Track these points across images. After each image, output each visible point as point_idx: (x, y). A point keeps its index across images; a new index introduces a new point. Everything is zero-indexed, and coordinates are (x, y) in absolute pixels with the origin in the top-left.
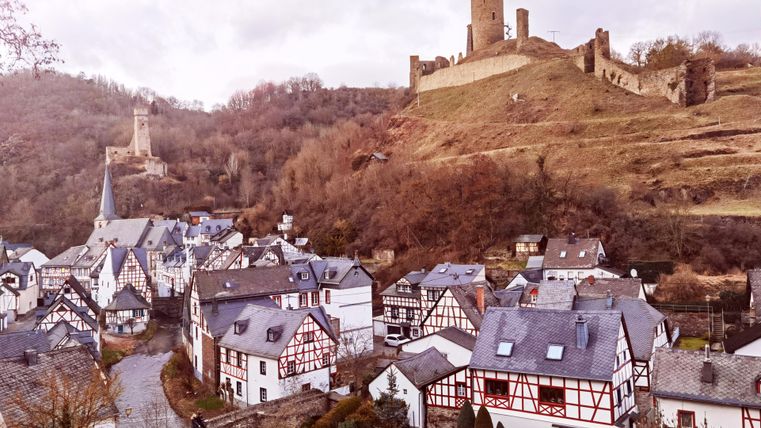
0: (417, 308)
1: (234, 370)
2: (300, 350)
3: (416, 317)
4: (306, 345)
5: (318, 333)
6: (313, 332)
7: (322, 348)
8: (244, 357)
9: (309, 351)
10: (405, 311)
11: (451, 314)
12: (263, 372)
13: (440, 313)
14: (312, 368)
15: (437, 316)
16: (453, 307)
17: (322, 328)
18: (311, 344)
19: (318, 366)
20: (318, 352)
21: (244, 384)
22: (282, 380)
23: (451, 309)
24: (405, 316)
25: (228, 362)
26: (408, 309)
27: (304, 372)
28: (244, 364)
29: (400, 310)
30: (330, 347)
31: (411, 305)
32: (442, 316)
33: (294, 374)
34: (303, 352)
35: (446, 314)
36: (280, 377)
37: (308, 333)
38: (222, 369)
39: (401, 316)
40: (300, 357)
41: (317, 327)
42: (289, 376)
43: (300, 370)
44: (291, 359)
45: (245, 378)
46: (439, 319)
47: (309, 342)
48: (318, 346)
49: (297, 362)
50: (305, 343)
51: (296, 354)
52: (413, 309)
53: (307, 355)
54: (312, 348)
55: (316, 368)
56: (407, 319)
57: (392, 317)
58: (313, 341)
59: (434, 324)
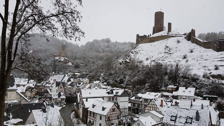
0: (141, 104)
1: (92, 118)
2: (111, 114)
3: (140, 107)
4: (113, 112)
5: (116, 109)
6: (115, 109)
7: (117, 113)
8: (95, 114)
9: (114, 114)
10: (137, 104)
11: (153, 107)
12: (101, 119)
13: (150, 106)
14: (114, 119)
15: (149, 107)
16: (154, 105)
17: (117, 108)
18: (114, 112)
19: (116, 119)
20: (116, 114)
21: (95, 122)
22: (106, 122)
23: (153, 105)
24: (137, 106)
25: (90, 115)
26: (138, 104)
27: (112, 120)
28: (95, 116)
29: (136, 104)
30: (119, 113)
31: (139, 103)
32: (151, 107)
33: (109, 120)
34: (112, 114)
35: (152, 106)
36: (106, 121)
37: (113, 109)
38: (88, 117)
39: (136, 106)
40: (111, 115)
41: (116, 107)
42: (108, 121)
43: (111, 119)
44: (109, 116)
45: (95, 120)
46: (150, 108)
47: (114, 111)
48: (116, 113)
49: (110, 117)
50: (113, 111)
51: (110, 115)
52: (140, 104)
53: (113, 115)
54: (114, 113)
55: (115, 119)
56: (138, 107)
57: (133, 106)
58: (115, 111)
59: (148, 109)
